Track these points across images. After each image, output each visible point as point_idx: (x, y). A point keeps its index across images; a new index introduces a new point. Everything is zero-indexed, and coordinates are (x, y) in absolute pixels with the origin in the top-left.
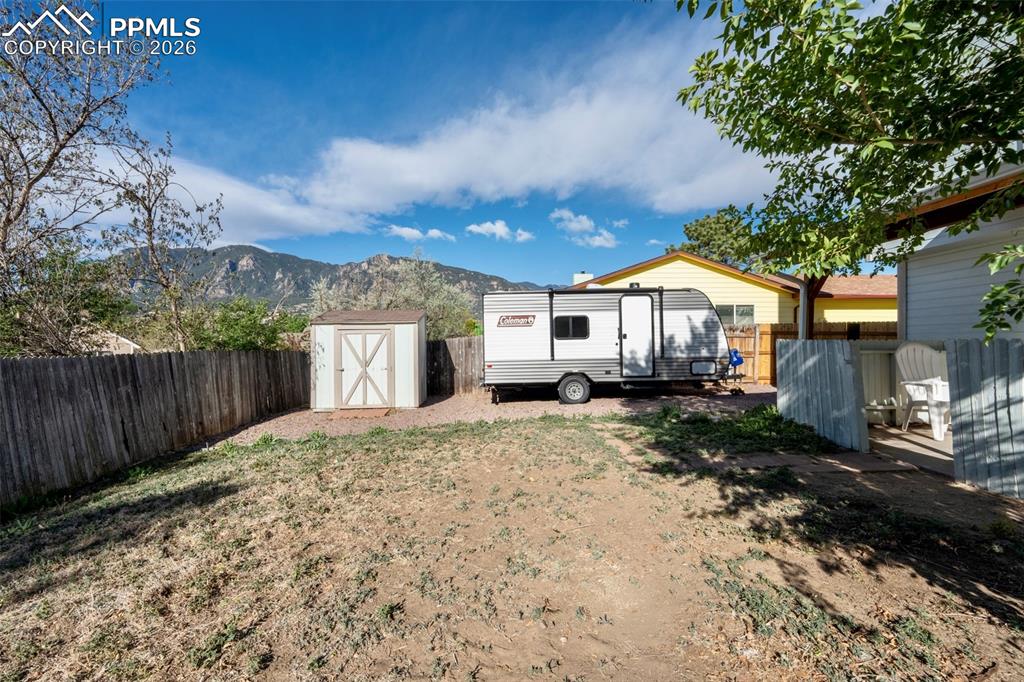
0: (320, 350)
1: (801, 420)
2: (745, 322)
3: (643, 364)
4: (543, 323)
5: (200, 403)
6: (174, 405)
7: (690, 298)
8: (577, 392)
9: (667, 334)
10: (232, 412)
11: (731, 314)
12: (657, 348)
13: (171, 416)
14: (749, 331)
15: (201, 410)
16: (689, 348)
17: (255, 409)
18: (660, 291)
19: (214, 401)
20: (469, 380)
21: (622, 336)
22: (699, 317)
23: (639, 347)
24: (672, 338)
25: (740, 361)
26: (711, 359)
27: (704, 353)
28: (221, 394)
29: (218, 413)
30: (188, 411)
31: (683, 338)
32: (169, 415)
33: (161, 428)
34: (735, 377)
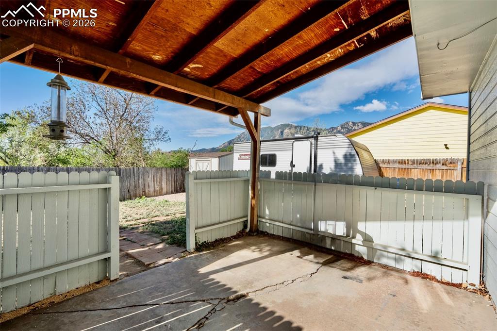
5: (145, 185)
6: (133, 184)
7: (336, 141)
13: (132, 188)
15: (145, 187)
17: (173, 189)
19: (151, 184)
21: (292, 166)
22: (340, 153)
24: (321, 166)
28: (155, 182)
29: (153, 189)
30: (139, 187)
32: (131, 187)
33: (127, 191)
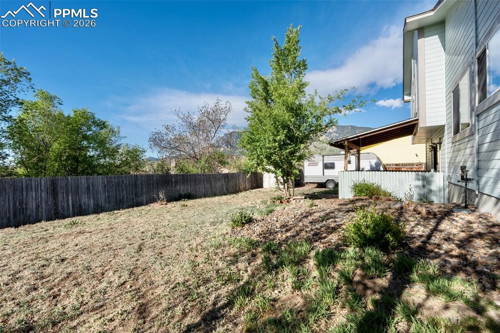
4: (321, 165)
8: (332, 185)
10: (246, 186)
22: (373, 162)
24: (363, 169)
28: (243, 183)
29: (243, 186)
30: (237, 185)
31: (367, 169)
32: (233, 186)
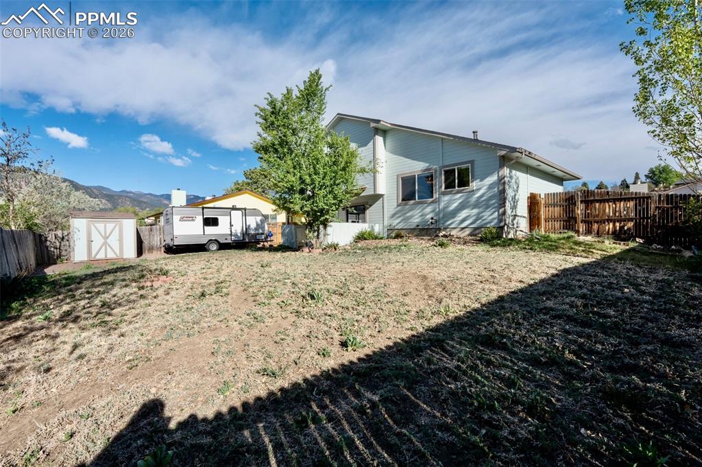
0: (77, 231)
1: (286, 245)
2: (274, 221)
3: (239, 235)
4: (200, 220)
7: (255, 212)
8: (214, 247)
9: (248, 224)
11: (268, 218)
12: (244, 229)
14: (275, 224)
16: (256, 229)
18: (245, 209)
20: (151, 247)
21: (231, 225)
22: (259, 219)
23: (238, 229)
24: (249, 226)
25: (272, 235)
26: (262, 234)
27: (261, 231)
31: (253, 226)
34: (270, 241)
